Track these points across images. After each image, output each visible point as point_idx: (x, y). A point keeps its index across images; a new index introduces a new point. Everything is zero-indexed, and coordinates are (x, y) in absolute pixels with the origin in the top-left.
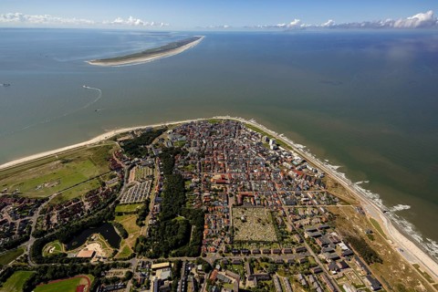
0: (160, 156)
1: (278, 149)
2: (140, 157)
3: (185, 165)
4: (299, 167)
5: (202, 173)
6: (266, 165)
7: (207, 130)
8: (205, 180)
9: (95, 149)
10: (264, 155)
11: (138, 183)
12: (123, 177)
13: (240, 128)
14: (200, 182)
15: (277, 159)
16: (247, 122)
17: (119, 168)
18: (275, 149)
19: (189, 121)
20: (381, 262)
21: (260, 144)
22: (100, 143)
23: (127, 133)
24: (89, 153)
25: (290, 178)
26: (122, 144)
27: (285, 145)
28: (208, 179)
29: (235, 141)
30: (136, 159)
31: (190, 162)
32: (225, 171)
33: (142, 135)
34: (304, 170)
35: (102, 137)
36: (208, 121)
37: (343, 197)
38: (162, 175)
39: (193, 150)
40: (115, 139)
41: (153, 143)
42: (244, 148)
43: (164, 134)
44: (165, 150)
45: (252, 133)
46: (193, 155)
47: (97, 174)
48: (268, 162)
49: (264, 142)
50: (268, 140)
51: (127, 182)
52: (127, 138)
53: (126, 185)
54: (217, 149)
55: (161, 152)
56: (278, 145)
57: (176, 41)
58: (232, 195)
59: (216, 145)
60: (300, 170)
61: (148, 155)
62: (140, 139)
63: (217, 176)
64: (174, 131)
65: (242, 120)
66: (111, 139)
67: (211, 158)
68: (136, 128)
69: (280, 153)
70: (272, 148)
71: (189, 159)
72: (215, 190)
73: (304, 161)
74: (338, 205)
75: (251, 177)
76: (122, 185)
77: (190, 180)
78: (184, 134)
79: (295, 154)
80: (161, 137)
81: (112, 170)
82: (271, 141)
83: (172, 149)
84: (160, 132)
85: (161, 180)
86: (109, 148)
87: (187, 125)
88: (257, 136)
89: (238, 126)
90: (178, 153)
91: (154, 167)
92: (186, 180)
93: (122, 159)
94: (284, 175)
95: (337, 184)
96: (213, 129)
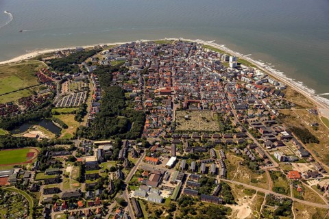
0: (95, 72)
1: (239, 67)
2: (72, 73)
3: (125, 80)
4: (260, 81)
5: (144, 87)
6: (221, 80)
7: (152, 50)
8: (147, 92)
9: (19, 67)
10: (220, 72)
11: (73, 94)
12: (55, 88)
14: (142, 93)
15: (236, 75)
16: (205, 44)
17: (49, 82)
18: (236, 67)
20: (318, 142)
21: (218, 63)
22: (23, 61)
23: (54, 53)
24: (12, 70)
25: (246, 90)
26: (49, 63)
27: (248, 64)
29: (187, 60)
30: (68, 75)
31: (131, 77)
32: (172, 85)
33: (72, 55)
34: (264, 84)
35: (25, 57)
36: (153, 42)
38: (98, 87)
39: (134, 67)
40: (40, 58)
41: (87, 61)
42: (197, 66)
43: (98, 55)
45: (209, 53)
46: (134, 72)
47: (26, 86)
48: (224, 77)
49: (223, 61)
50: (227, 59)
51: (60, 92)
52: (53, 57)
53: (59, 94)
54: (164, 67)
55: (95, 69)
56: (240, 64)
58: (177, 103)
59: (162, 63)
60: (260, 84)
61: (81, 72)
63: (162, 89)
64: (110, 51)
65: (198, 41)
66: (35, 58)
67: (155, 74)
68: (63, 49)
69: (241, 70)
70: (231, 65)
71: (129, 75)
72: (158, 99)
74: (292, 109)
76: (55, 94)
77: (130, 91)
78: (124, 54)
79: (258, 71)
80: (95, 56)
81: (42, 83)
83: (108, 66)
84: (93, 52)
85: (97, 91)
86: (33, 66)
87: (127, 45)
88: (216, 55)
89: (193, 47)
90: (117, 70)
91: (88, 82)
92: (126, 91)
93: (51, 74)
94: (240, 88)
96: (161, 49)
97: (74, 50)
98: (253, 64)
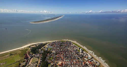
0: (42, 53)
1: (83, 52)
2: (36, 54)
3: (50, 57)
5: (55, 61)
6: (78, 59)
7: (60, 44)
8: (55, 64)
9: (22, 50)
10: (78, 55)
11: (32, 64)
12: (27, 61)
13: (71, 44)
14: (54, 65)
15: (82, 56)
16: (73, 42)
17: (27, 58)
19: (54, 41)
21: (77, 50)
22: (25, 48)
23: (34, 45)
24: (20, 52)
25: (87, 65)
26: (31, 49)
27: (85, 51)
28: (56, 64)
29: (68, 49)
30: (34, 55)
31: (52, 56)
32: (63, 61)
33: (39, 46)
34: (92, 62)
35: (26, 46)
36: (60, 41)
38: (41, 61)
39: (54, 52)
40: (29, 47)
41: (41, 49)
42: (71, 51)
43: (46, 45)
44: (44, 51)
45: (75, 46)
46: (53, 54)
47: (19, 60)
48: (79, 58)
49: (78, 49)
50: (80, 49)
51: (28, 64)
52: (33, 46)
53: (27, 65)
54: (62, 51)
55: (43, 52)
56: (83, 51)
57: (56, 17)
59: (62, 50)
60: (91, 61)
61: (38, 53)
62: (37, 47)
63: (60, 63)
64: (49, 44)
65: (72, 41)
67: (59, 55)
68: (37, 43)
69: (84, 54)
70: (81, 52)
71: (52, 55)
73: (92, 58)
75: (72, 64)
76: (26, 65)
77: (50, 64)
78: (52, 46)
79: (89, 55)
80: (44, 46)
81: (25, 59)
82: (81, 49)
83: (47, 51)
84: (45, 45)
85: (40, 64)
86: (27, 50)
87: (53, 42)
88: (76, 47)
89: (70, 43)
90: (49, 53)
91: (39, 58)
92: (49, 64)
93: (29, 54)
94: (85, 63)
96: (62, 44)
97: (40, 44)
98: (87, 51)
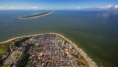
1: (65, 44)
2: (19, 47)
3: (32, 50)
4: (70, 50)
5: (36, 53)
6: (60, 50)
7: (44, 37)
8: (36, 56)
9: (6, 44)
10: (60, 46)
11: (13, 57)
12: (9, 54)
13: (55, 37)
14: (35, 56)
15: (64, 48)
16: (58, 35)
18: (64, 44)
19: (39, 35)
21: (60, 42)
22: (9, 42)
23: (19, 39)
24: (3, 46)
25: (66, 55)
26: (15, 42)
28: (37, 56)
29: (52, 41)
30: (17, 48)
31: (34, 49)
32: (45, 52)
33: (23, 39)
34: (72, 52)
35: (10, 40)
36: (46, 35)
37: (83, 62)
38: (22, 54)
39: (37, 44)
40: (14, 41)
41: (25, 42)
42: (54, 43)
43: (30, 39)
44: (28, 45)
45: (59, 39)
46: (36, 46)
47: (2, 53)
48: (61, 49)
51: (10, 56)
52: (18, 40)
53: (9, 57)
54: (45, 44)
55: (26, 45)
56: (65, 43)
57: (46, 12)
58: (44, 62)
59: (45, 42)
60: (71, 52)
62: (21, 40)
63: (41, 54)
64: (34, 38)
65: (57, 34)
66: (12, 41)
67: (42, 47)
68: (22, 37)
69: (66, 45)
70: (63, 43)
71: (35, 48)
72: (39, 60)
73: (73, 48)
74: (81, 66)
75: (53, 54)
76: (7, 57)
77: (31, 56)
78: (36, 39)
79: (70, 46)
81: (7, 52)
82: (63, 41)
83: (30, 44)
84: (29, 38)
85: (21, 56)
86: (10, 44)
87: (39, 36)
88: (60, 39)
90: (32, 45)
91: (21, 51)
92: (30, 56)
93: (12, 47)
94: (65, 54)
95: (82, 57)
96: (47, 37)
97: (25, 37)
98: (69, 42)
